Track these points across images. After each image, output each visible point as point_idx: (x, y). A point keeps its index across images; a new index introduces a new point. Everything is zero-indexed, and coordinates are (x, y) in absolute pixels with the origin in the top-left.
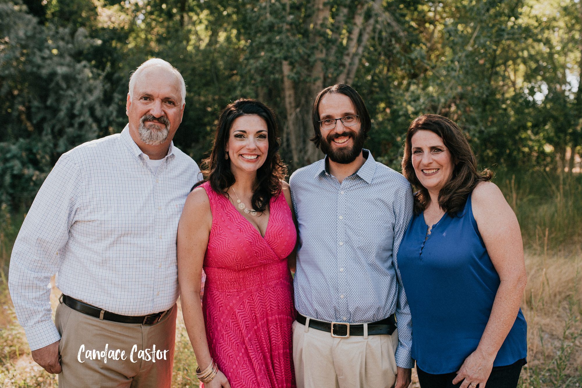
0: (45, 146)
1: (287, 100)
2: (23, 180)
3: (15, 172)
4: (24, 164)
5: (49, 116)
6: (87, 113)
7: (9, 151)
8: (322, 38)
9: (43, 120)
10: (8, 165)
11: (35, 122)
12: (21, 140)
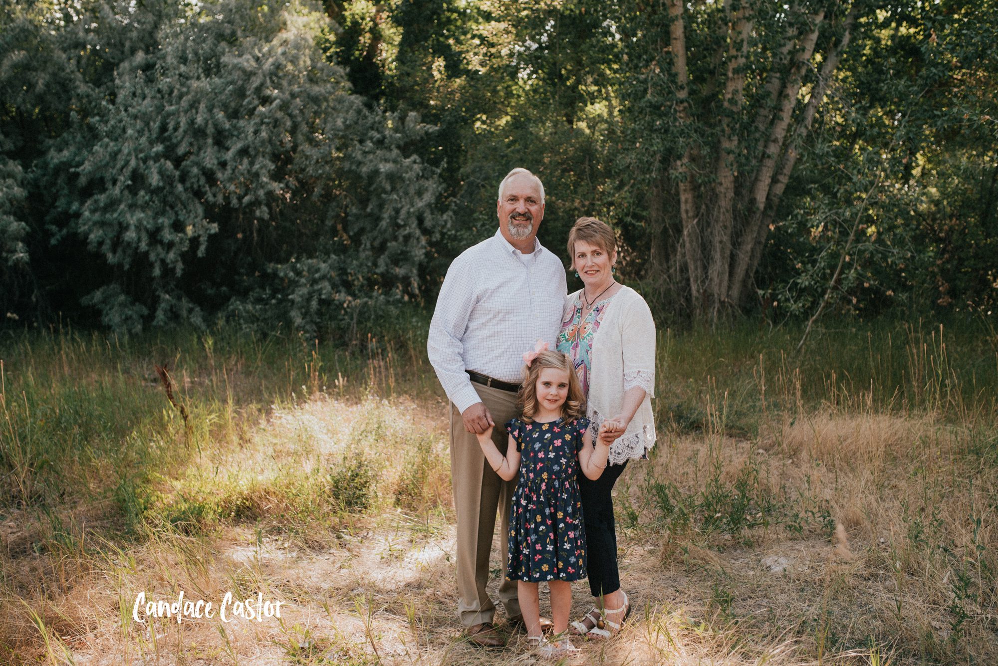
0: (361, 265)
1: (683, 207)
2: (333, 307)
3: (323, 297)
4: (334, 286)
5: (368, 227)
6: (414, 224)
7: (318, 270)
8: (730, 119)
9: (362, 231)
10: (316, 287)
11: (351, 234)
12: (333, 256)
